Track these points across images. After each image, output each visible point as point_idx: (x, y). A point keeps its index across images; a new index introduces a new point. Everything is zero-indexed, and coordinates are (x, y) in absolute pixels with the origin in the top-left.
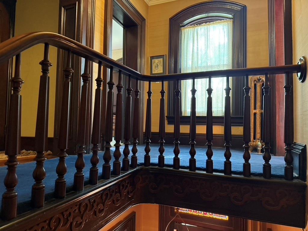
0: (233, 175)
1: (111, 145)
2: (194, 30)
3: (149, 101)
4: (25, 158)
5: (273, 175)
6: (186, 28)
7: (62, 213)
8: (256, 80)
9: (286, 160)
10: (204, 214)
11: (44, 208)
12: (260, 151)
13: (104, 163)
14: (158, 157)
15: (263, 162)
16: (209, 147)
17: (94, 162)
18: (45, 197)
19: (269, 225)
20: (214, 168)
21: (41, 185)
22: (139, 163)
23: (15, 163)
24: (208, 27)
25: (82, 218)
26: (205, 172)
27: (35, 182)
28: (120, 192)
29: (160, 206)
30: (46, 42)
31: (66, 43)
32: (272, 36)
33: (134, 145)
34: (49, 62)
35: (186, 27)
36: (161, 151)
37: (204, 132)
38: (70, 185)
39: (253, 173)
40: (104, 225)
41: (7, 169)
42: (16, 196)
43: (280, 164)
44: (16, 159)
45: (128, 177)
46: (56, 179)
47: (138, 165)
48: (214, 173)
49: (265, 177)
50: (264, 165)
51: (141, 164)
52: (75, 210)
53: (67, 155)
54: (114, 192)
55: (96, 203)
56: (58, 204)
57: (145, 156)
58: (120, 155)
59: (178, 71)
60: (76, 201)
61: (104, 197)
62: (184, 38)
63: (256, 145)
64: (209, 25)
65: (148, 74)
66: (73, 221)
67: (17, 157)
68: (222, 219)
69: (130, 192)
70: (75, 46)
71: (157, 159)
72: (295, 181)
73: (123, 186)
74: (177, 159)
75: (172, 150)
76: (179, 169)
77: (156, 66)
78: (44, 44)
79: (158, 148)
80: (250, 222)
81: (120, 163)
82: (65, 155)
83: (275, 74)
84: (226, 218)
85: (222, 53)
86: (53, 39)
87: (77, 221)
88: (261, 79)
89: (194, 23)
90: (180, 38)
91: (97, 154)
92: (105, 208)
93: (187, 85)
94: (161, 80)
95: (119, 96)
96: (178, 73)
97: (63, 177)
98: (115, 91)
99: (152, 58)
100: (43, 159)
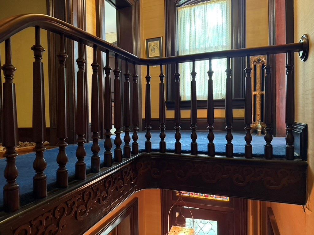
0: (235, 158)
1: (111, 133)
2: (191, 10)
3: (148, 86)
4: (22, 149)
5: (274, 155)
6: (182, 8)
7: (66, 203)
8: (256, 60)
9: (287, 140)
10: (205, 196)
11: (48, 199)
12: (260, 133)
13: (105, 151)
14: (159, 143)
15: (265, 143)
16: (211, 131)
17: (95, 150)
18: (47, 187)
19: (268, 204)
20: (215, 151)
21: (42, 176)
22: (140, 149)
23: (14, 154)
24: (206, 7)
25: (86, 206)
26: (207, 156)
27: (36, 173)
28: (122, 179)
29: (162, 191)
30: (36, 25)
31: (58, 25)
32: (272, 15)
33: (135, 132)
34: (41, 46)
35: (182, 6)
36: (162, 137)
37: (205, 116)
38: (72, 174)
39: (255, 154)
40: (109, 212)
41: (6, 161)
42: (17, 188)
43: (281, 145)
44: (15, 151)
45: (130, 163)
46: (57, 169)
47: (140, 152)
48: (216, 156)
49: (266, 158)
50: (265, 146)
51: (143, 151)
52: (79, 199)
53: (67, 144)
54: (117, 179)
55: (99, 191)
56: (62, 193)
57: (146, 142)
58: (121, 142)
59: (176, 53)
60: (80, 190)
61: (107, 185)
62: (181, 19)
63: (256, 127)
64: (207, 4)
65: (145, 58)
66: (77, 210)
67: (15, 148)
68: (223, 201)
69: (132, 178)
70: (67, 29)
71: (158, 145)
72: (296, 160)
73: (126, 172)
74: (178, 144)
75: (173, 135)
76: (181, 153)
77: (153, 49)
78: (35, 28)
79: (158, 134)
80: (250, 201)
81: (121, 150)
82: (65, 144)
83: (275, 54)
84: (227, 199)
85: (221, 34)
86: (44, 21)
87: (82, 210)
88: (260, 60)
89: (191, 2)
90: (176, 19)
91: (97, 143)
92: (108, 195)
93: (185, 68)
94: (160, 64)
95: (116, 81)
96: (176, 56)
97: (64, 167)
98: (112, 76)
99: (148, 40)
100: (42, 149)
